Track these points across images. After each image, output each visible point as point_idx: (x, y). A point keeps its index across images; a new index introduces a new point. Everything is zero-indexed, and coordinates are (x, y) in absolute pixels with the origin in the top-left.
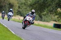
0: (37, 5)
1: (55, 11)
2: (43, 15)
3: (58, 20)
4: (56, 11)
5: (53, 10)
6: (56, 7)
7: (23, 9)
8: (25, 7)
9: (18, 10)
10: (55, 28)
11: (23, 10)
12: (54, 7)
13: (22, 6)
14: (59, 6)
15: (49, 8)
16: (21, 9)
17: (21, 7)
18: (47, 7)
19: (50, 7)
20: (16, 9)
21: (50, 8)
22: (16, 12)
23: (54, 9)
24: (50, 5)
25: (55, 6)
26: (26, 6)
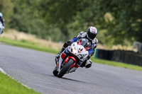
0: (57, 4)
1: (98, 20)
2: (71, 28)
3: (107, 41)
4: (101, 19)
5: (94, 16)
6: (101, 9)
7: (24, 15)
8: (28, 10)
9: (12, 17)
10: (98, 60)
11: (23, 18)
12: (96, 9)
13: (22, 9)
14: (109, 8)
15: (84, 13)
16: (20, 14)
17: (19, 10)
18: (81, 10)
19: (86, 9)
20: (7, 14)
21: (88, 12)
22: (9, 20)
23: (96, 14)
24: (87, 5)
25: (99, 7)
26: (31, 7)
